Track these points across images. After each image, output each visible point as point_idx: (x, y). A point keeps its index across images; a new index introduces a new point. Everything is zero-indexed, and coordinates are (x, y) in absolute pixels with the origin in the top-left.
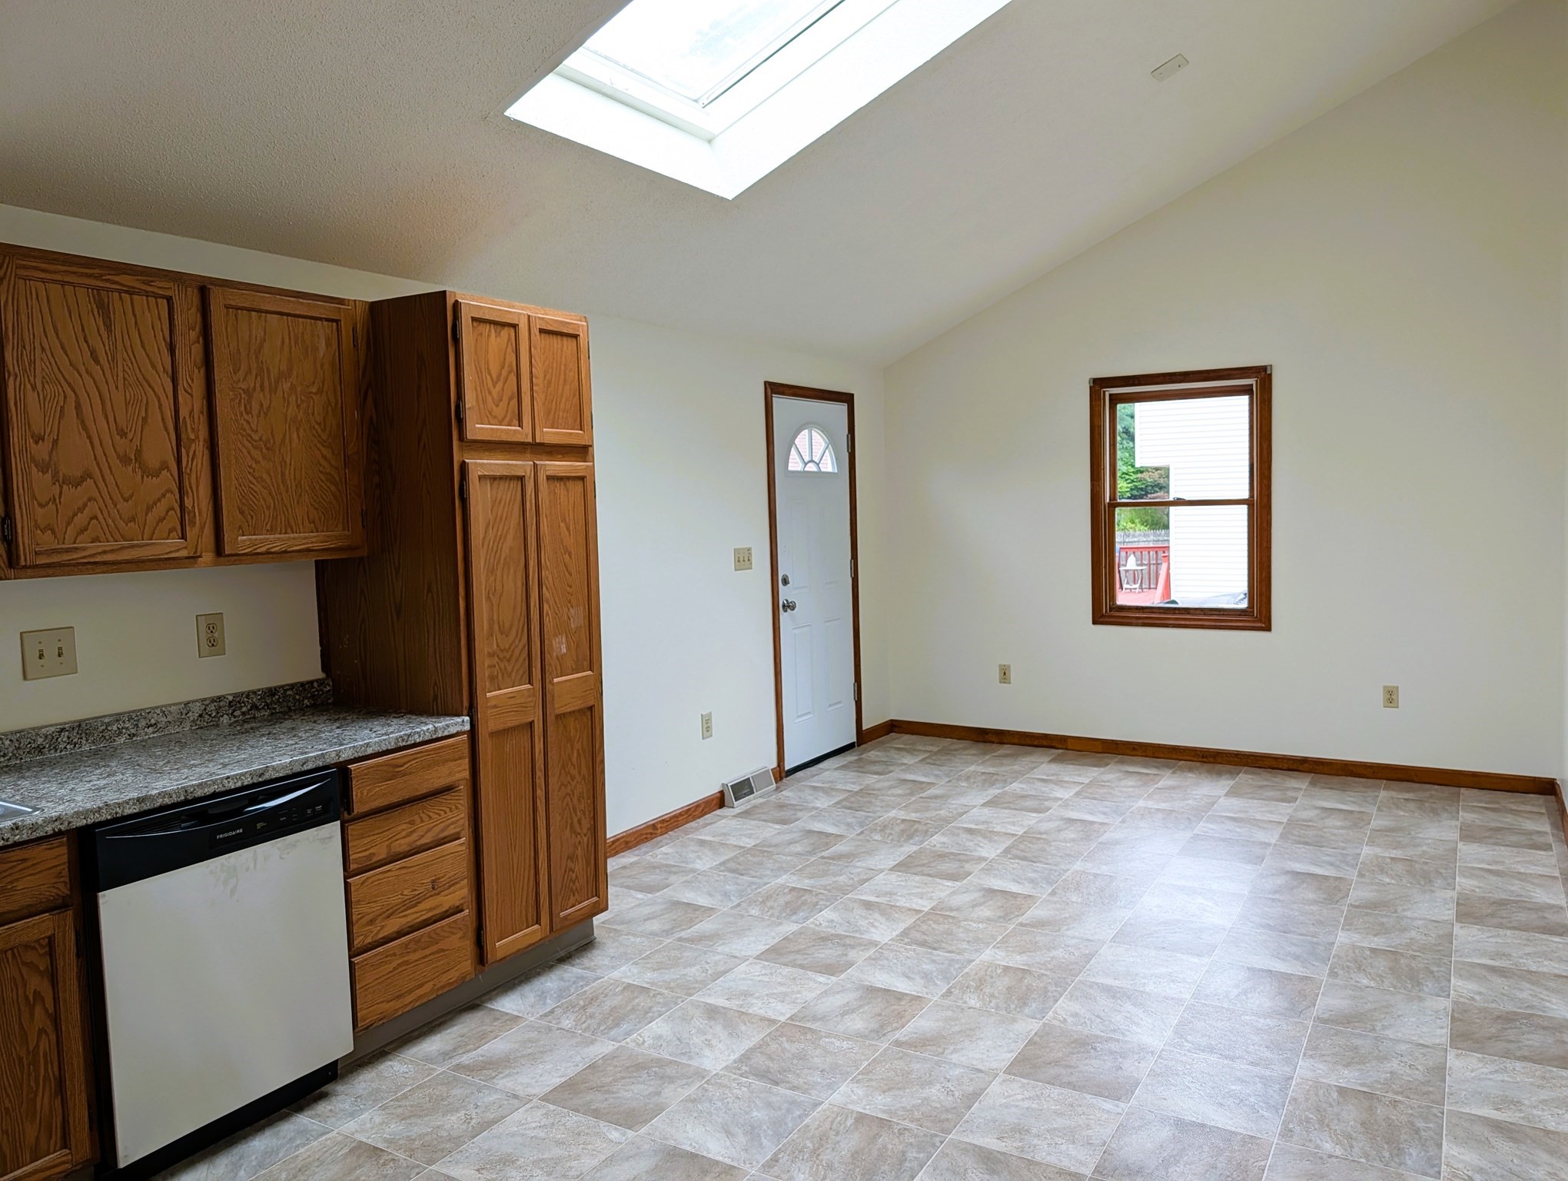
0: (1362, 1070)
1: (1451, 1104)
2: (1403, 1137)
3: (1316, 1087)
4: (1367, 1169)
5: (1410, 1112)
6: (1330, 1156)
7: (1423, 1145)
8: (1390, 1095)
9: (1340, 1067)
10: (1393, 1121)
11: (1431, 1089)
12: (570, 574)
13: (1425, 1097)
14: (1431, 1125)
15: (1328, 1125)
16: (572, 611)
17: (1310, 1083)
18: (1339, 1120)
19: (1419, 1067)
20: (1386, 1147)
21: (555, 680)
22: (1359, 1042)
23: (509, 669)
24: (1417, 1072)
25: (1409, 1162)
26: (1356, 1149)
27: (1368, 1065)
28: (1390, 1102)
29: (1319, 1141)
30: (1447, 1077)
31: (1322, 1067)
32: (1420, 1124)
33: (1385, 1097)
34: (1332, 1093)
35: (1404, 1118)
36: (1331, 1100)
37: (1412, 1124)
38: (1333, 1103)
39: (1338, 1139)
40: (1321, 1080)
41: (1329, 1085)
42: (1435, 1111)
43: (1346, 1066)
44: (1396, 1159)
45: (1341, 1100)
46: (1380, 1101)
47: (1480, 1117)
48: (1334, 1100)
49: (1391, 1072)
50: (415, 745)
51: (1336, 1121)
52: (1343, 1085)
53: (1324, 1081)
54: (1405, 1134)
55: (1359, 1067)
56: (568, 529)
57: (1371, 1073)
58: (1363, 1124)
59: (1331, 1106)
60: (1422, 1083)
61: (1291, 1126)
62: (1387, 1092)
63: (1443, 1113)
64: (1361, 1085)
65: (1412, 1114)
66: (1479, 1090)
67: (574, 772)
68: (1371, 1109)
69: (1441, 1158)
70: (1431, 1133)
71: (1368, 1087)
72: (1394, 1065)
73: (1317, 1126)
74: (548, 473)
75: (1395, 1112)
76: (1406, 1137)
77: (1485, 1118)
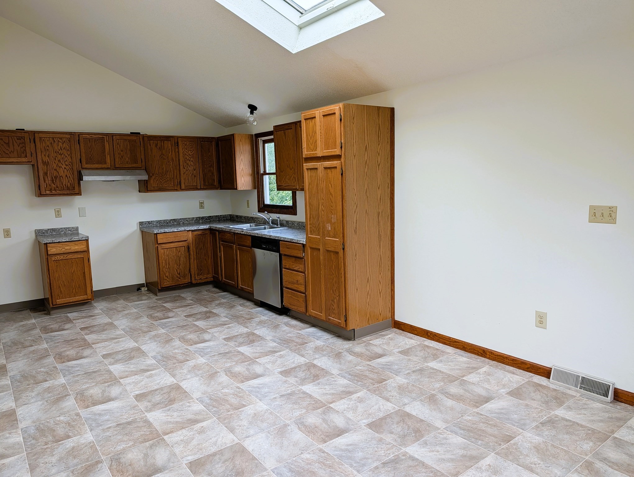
0: (66, 450)
1: (24, 455)
2: (38, 434)
3: (79, 433)
4: (46, 419)
5: (39, 444)
6: (59, 416)
7: (30, 435)
8: (50, 446)
9: (76, 445)
10: (44, 437)
11: (34, 457)
12: (332, 202)
13: (35, 453)
14: (29, 443)
15: (66, 424)
16: (333, 216)
17: (82, 433)
18: (63, 427)
19: (42, 465)
20: (43, 428)
21: (327, 238)
22: (75, 461)
23: (315, 230)
24: (42, 462)
25: (33, 428)
26: (52, 422)
27: (65, 453)
28: (48, 443)
29: (66, 418)
30: (28, 467)
31: (82, 441)
32: (33, 442)
33: (51, 444)
34: (71, 434)
35: (40, 440)
36: (71, 432)
37: (36, 440)
38: (69, 431)
39: (60, 422)
40: (79, 437)
41: (75, 436)
42: (29, 449)
43: (73, 448)
44: (37, 426)
45: (67, 434)
46: (53, 441)
47: (10, 457)
48: (70, 432)
49: (53, 455)
50: (293, 242)
51: (64, 426)
52: (70, 439)
53: (78, 437)
54: (37, 436)
55: (68, 450)
56: (332, 186)
57: (62, 450)
58: (54, 431)
59: (69, 430)
60: (38, 458)
61: (78, 417)
62: (51, 446)
63: (26, 450)
64: (63, 443)
65: (38, 443)
66: (13, 469)
67: (334, 272)
68: (54, 437)
69: (22, 435)
70: (28, 441)
71: (60, 444)
72: (54, 459)
73: (69, 421)
74: (325, 166)
75: (45, 440)
76: (37, 435)
77: (8, 457)
